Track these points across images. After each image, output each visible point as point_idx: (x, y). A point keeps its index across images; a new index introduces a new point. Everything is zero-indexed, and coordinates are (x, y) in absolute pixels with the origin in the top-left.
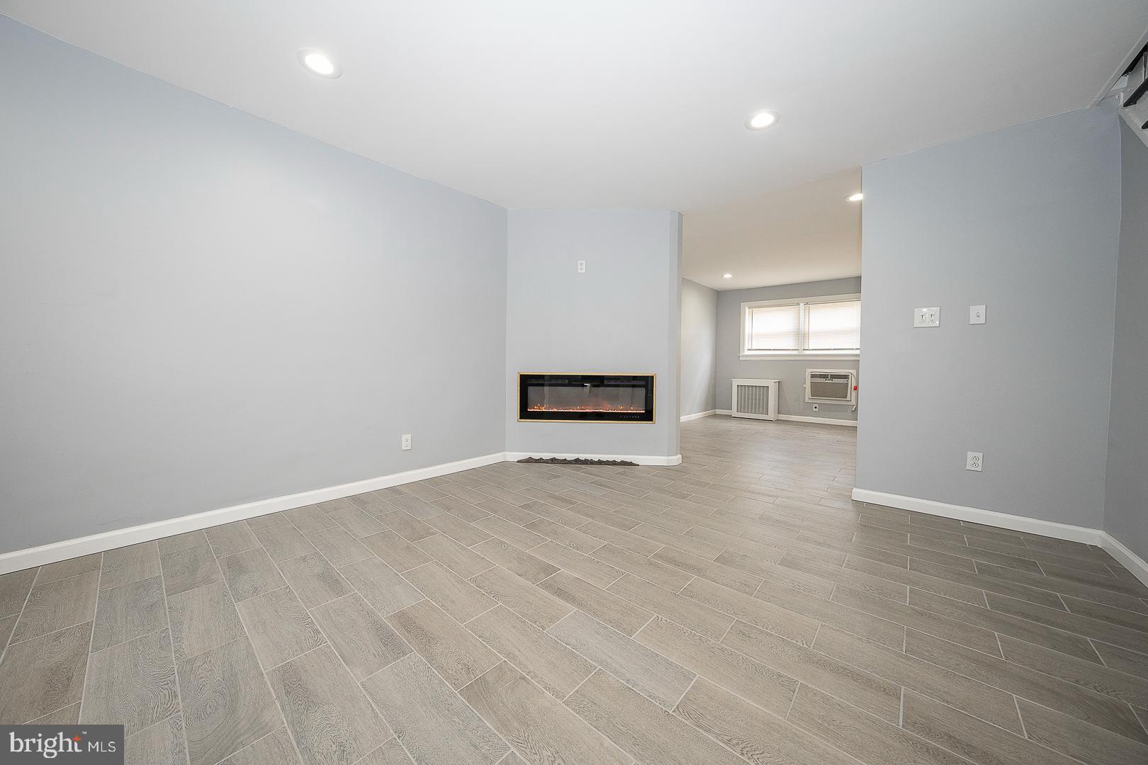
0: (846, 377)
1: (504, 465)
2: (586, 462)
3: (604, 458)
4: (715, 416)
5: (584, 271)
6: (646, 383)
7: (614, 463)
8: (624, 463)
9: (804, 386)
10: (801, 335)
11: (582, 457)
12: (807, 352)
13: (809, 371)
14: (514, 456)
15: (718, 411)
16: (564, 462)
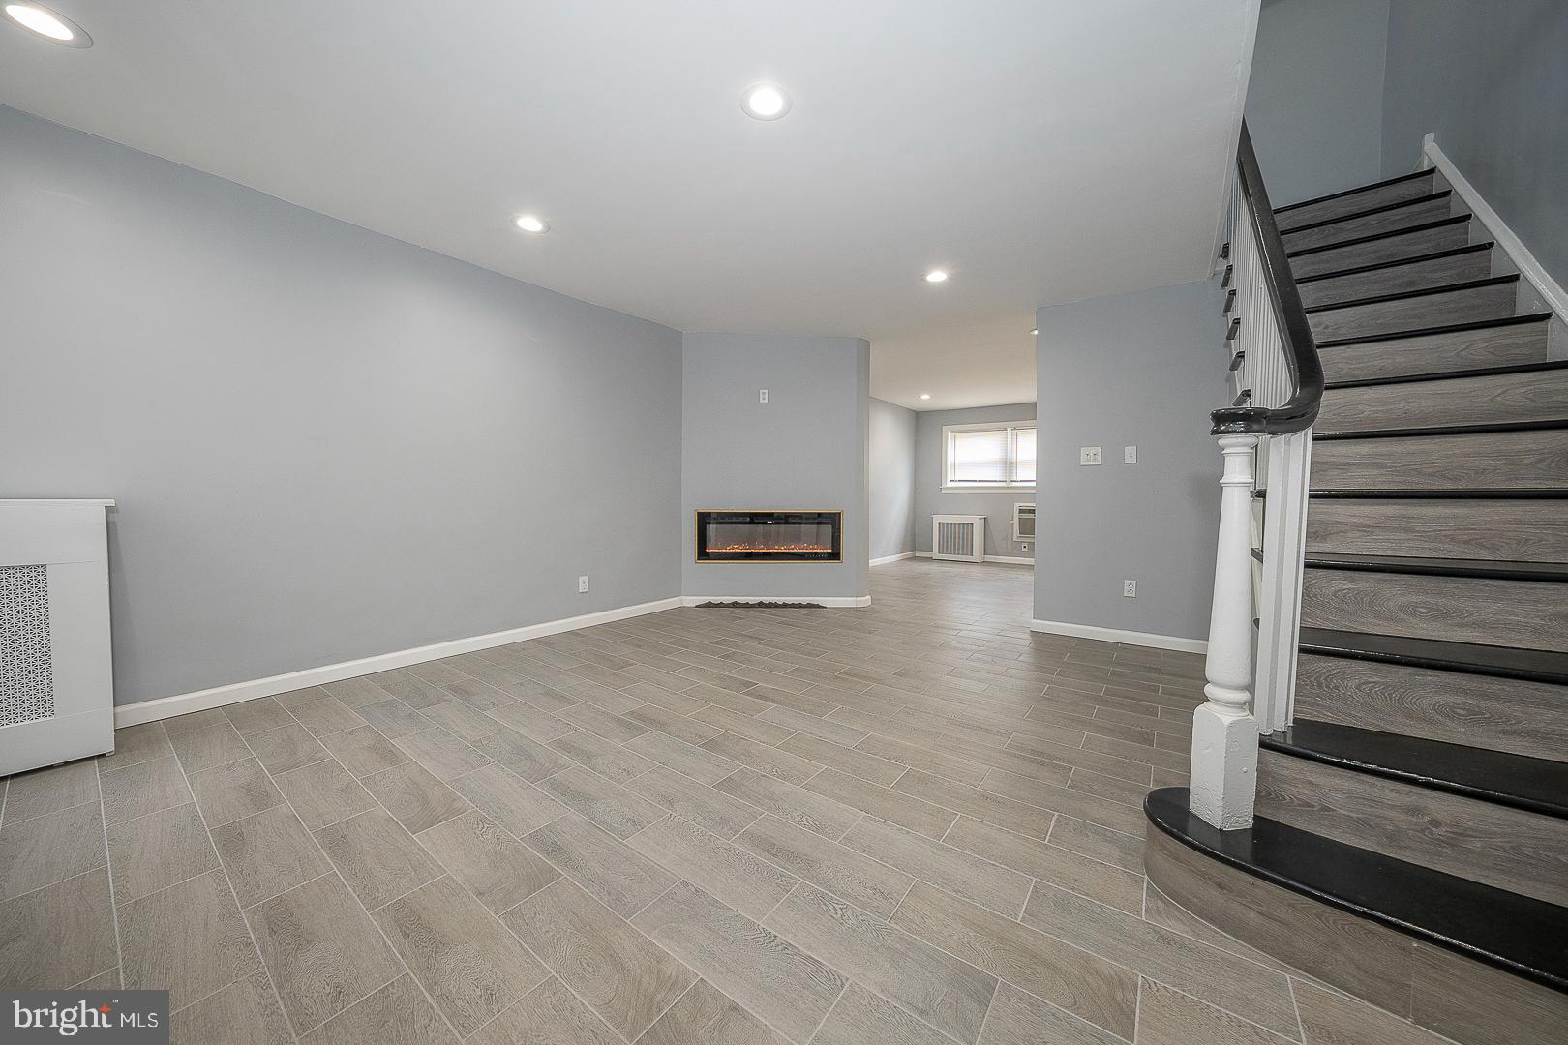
1: (681, 610)
2: (770, 605)
3: (790, 600)
4: (914, 559)
5: (766, 401)
6: (833, 520)
7: (800, 606)
8: (810, 606)
9: (1012, 522)
10: (1008, 465)
11: (766, 599)
12: (1015, 484)
13: (1017, 506)
14: (691, 601)
15: (918, 553)
16: (747, 605)
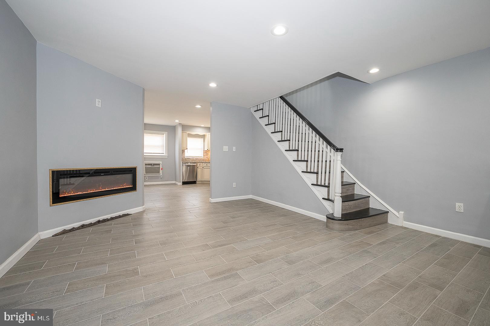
0: (159, 164)
6: (132, 171)
7: (120, 217)
8: (124, 215)
14: (47, 234)
